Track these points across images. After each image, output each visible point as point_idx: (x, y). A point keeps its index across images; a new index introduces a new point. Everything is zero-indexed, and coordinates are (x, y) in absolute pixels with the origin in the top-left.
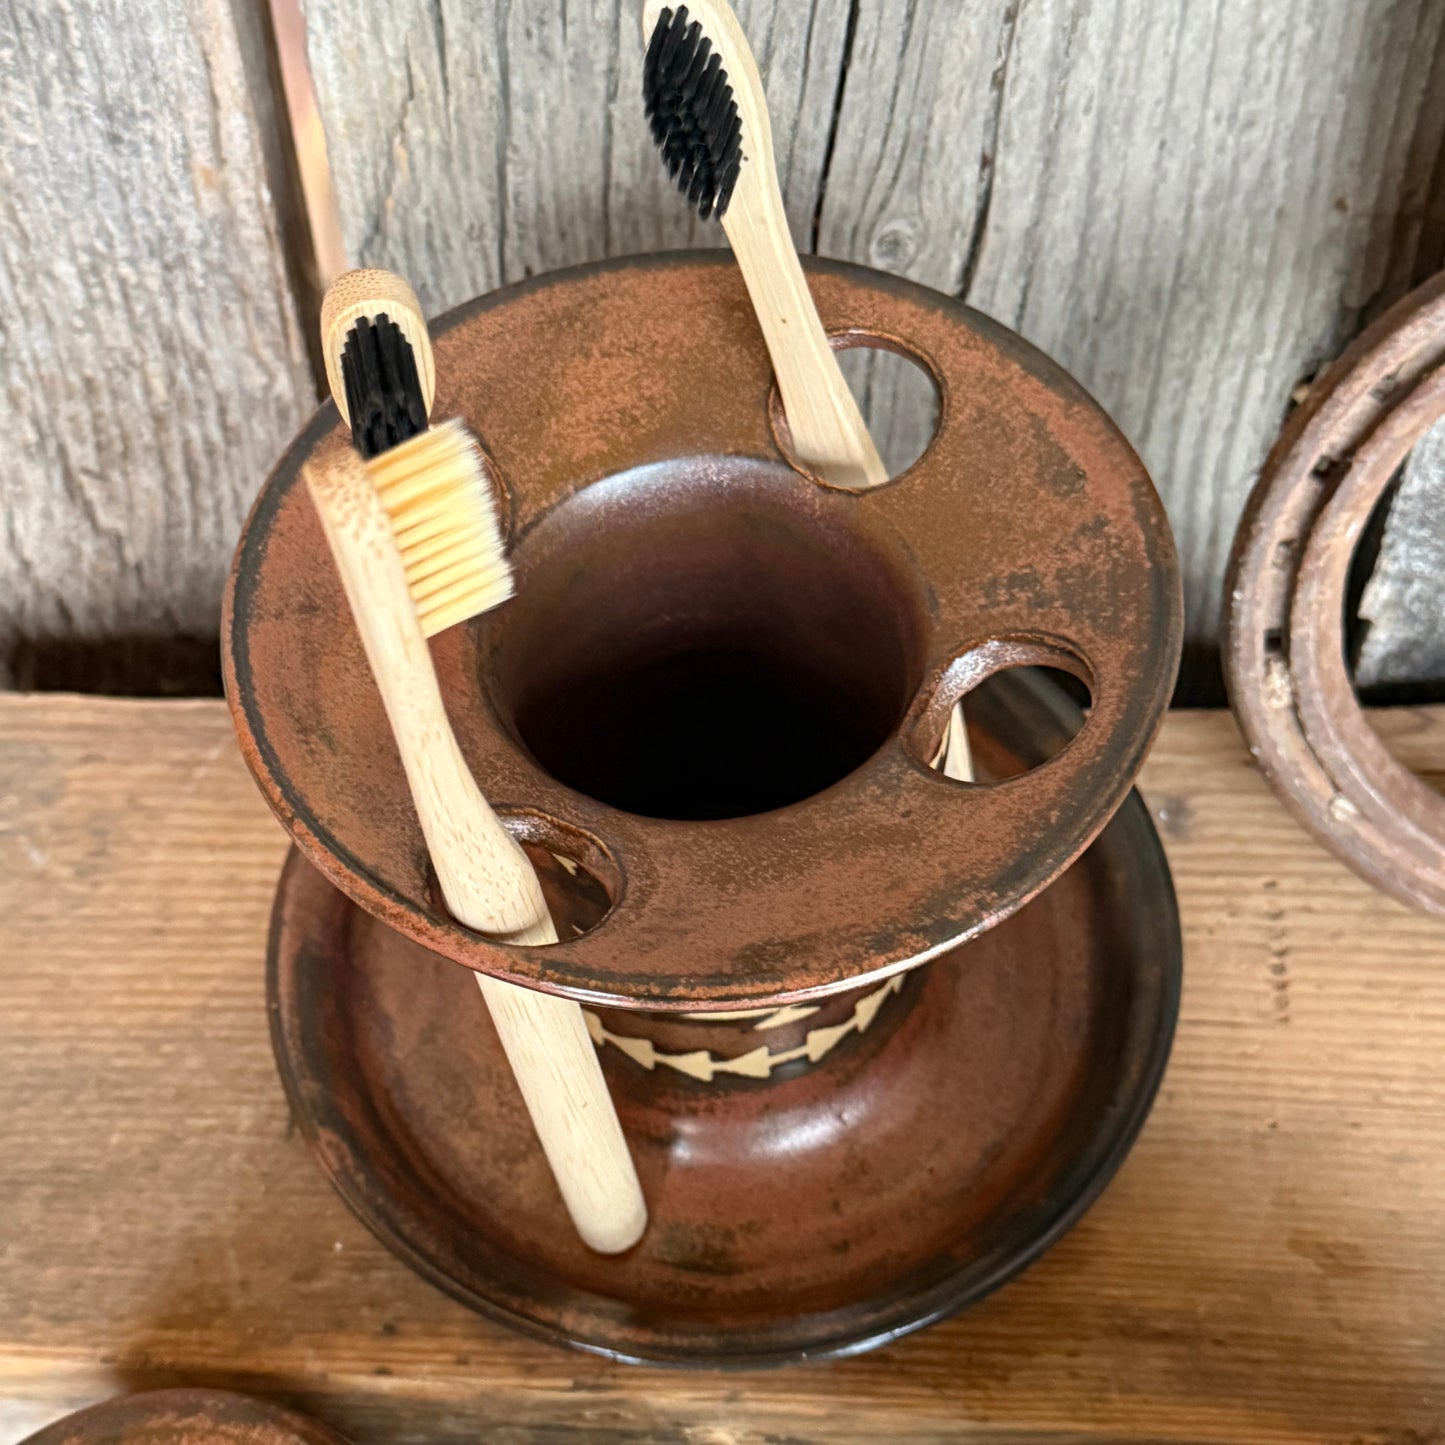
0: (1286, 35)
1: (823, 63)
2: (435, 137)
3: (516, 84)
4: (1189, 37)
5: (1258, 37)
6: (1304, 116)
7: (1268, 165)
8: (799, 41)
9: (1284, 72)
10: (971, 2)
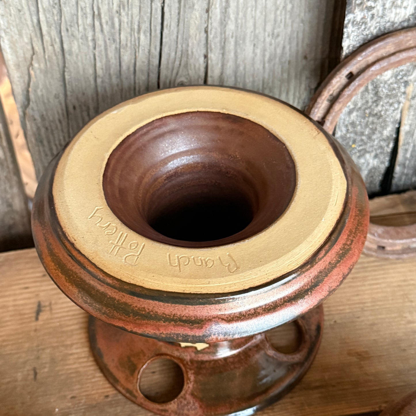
0: (285, 7)
1: (155, 30)
2: (42, 66)
3: (66, 46)
4: (258, 12)
5: (277, 9)
6: (292, 32)
7: (284, 48)
8: (147, 24)
9: (285, 18)
10: (196, 7)
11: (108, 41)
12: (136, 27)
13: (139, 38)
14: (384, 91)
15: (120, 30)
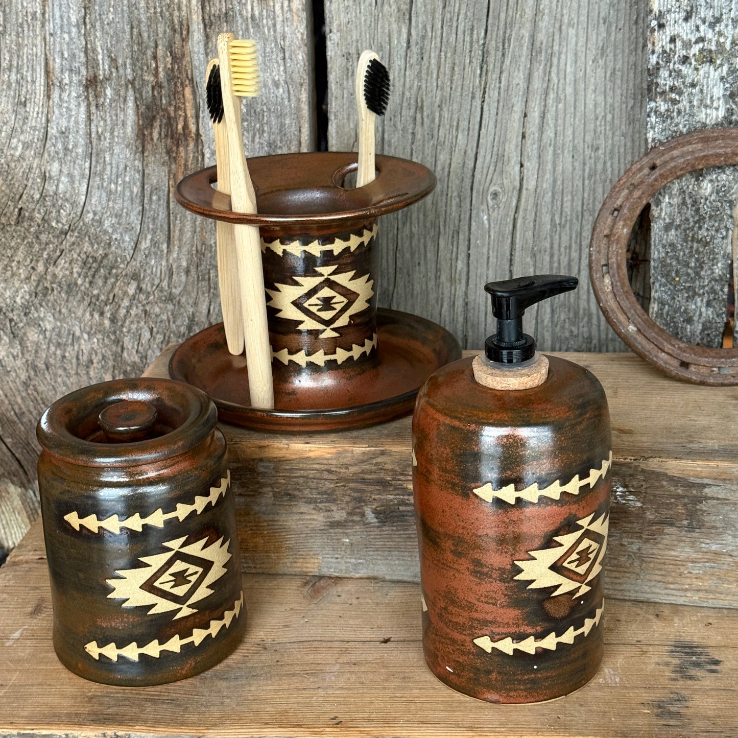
0: (605, 117)
1: (473, 130)
3: (386, 136)
4: (577, 119)
5: (597, 119)
6: (613, 145)
7: (605, 162)
8: (466, 122)
9: (605, 130)
10: (515, 108)
11: (427, 136)
12: (455, 124)
13: (457, 137)
14: (705, 209)
15: (439, 126)
